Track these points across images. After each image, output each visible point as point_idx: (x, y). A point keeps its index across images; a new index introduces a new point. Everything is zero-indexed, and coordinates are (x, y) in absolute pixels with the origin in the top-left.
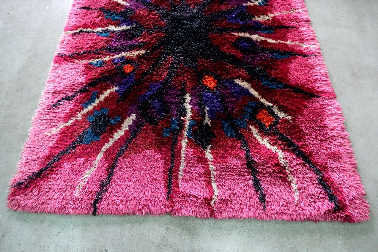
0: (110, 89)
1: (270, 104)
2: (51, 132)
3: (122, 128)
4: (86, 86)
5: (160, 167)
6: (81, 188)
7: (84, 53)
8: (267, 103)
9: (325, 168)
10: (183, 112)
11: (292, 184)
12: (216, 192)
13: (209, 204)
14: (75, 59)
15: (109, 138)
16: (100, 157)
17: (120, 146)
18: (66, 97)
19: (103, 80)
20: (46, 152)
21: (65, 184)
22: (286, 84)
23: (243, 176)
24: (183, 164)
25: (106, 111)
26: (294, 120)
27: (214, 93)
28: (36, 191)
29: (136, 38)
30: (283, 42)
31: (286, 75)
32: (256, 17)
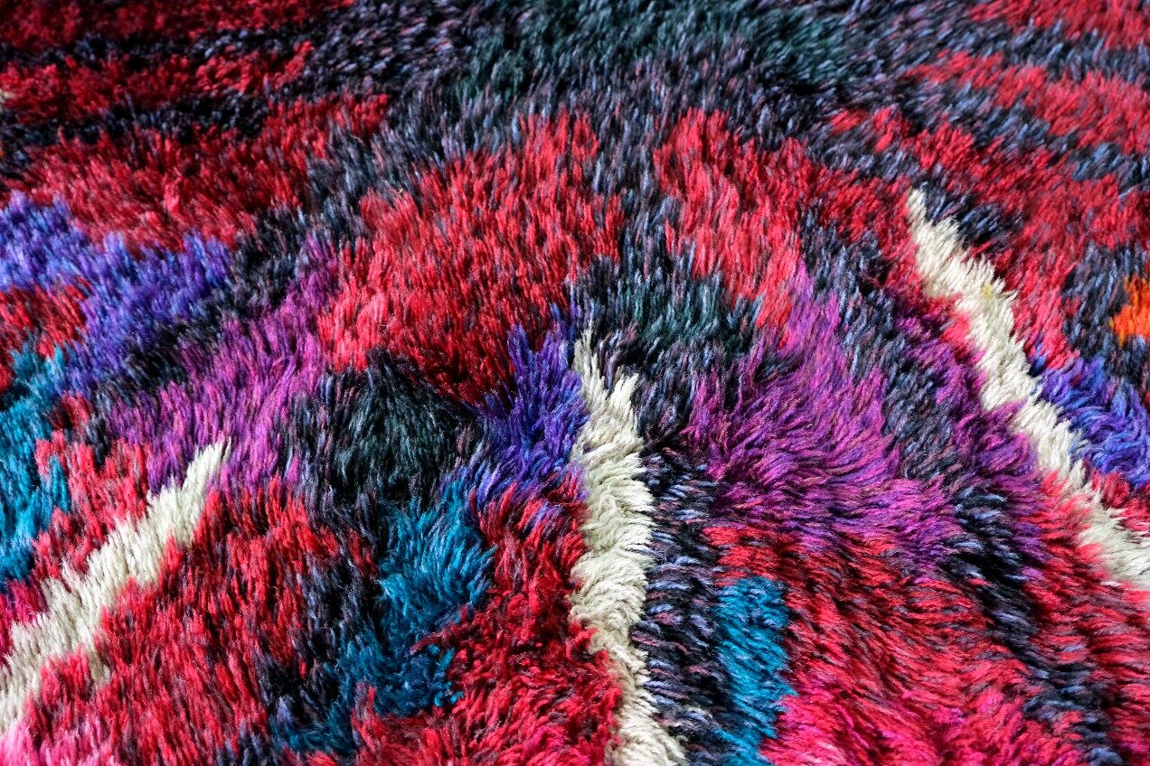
29: (760, 314)
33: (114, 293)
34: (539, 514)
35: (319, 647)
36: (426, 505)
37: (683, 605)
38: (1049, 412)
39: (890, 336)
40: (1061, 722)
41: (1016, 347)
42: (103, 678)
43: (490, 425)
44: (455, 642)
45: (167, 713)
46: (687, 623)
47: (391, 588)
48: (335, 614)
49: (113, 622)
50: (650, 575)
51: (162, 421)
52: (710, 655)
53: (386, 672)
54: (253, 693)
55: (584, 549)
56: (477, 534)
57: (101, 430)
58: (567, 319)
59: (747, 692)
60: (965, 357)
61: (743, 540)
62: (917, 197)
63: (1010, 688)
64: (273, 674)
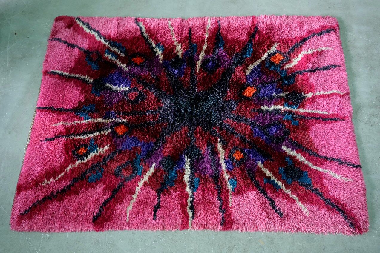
0: (261, 169)
1: (266, 54)
2: (306, 211)
3: (295, 156)
4: (260, 189)
5: (322, 127)
6: (346, 178)
7: (220, 199)
8: (266, 56)
9: (310, 31)
10: (278, 111)
11: (323, 50)
12: (335, 91)
13: (343, 95)
14: (227, 207)
15: (304, 165)
16: (320, 169)
17: (310, 155)
18: (271, 206)
19: (252, 175)
20: (324, 211)
21: (346, 190)
22: (249, 42)
23: (321, 75)
24: (318, 112)
25: (281, 170)
26: (278, 42)
27: (260, 89)
28: (354, 211)
29: (202, 152)
30: (206, 39)
31: (240, 41)
32: (178, 54)
33: (143, 147)
34: (181, 171)
35: (165, 181)
36: (172, 170)
37: (192, 179)
38: (224, 164)
39: (213, 156)
40: (217, 189)
41: (224, 157)
42: (149, 183)
43: (178, 163)
44: (175, 181)
45: (154, 186)
46: (192, 181)
47: (170, 177)
48: (166, 179)
49: (149, 179)
50: (190, 177)
51: (149, 161)
52: (193, 183)
53: (170, 183)
54: (160, 185)
55: (184, 174)
56: (176, 173)
57: (145, 162)
58: (184, 152)
59: (196, 186)
60: (219, 158)
61: (197, 174)
62: (219, 139)
63: (214, 187)
64: (162, 183)
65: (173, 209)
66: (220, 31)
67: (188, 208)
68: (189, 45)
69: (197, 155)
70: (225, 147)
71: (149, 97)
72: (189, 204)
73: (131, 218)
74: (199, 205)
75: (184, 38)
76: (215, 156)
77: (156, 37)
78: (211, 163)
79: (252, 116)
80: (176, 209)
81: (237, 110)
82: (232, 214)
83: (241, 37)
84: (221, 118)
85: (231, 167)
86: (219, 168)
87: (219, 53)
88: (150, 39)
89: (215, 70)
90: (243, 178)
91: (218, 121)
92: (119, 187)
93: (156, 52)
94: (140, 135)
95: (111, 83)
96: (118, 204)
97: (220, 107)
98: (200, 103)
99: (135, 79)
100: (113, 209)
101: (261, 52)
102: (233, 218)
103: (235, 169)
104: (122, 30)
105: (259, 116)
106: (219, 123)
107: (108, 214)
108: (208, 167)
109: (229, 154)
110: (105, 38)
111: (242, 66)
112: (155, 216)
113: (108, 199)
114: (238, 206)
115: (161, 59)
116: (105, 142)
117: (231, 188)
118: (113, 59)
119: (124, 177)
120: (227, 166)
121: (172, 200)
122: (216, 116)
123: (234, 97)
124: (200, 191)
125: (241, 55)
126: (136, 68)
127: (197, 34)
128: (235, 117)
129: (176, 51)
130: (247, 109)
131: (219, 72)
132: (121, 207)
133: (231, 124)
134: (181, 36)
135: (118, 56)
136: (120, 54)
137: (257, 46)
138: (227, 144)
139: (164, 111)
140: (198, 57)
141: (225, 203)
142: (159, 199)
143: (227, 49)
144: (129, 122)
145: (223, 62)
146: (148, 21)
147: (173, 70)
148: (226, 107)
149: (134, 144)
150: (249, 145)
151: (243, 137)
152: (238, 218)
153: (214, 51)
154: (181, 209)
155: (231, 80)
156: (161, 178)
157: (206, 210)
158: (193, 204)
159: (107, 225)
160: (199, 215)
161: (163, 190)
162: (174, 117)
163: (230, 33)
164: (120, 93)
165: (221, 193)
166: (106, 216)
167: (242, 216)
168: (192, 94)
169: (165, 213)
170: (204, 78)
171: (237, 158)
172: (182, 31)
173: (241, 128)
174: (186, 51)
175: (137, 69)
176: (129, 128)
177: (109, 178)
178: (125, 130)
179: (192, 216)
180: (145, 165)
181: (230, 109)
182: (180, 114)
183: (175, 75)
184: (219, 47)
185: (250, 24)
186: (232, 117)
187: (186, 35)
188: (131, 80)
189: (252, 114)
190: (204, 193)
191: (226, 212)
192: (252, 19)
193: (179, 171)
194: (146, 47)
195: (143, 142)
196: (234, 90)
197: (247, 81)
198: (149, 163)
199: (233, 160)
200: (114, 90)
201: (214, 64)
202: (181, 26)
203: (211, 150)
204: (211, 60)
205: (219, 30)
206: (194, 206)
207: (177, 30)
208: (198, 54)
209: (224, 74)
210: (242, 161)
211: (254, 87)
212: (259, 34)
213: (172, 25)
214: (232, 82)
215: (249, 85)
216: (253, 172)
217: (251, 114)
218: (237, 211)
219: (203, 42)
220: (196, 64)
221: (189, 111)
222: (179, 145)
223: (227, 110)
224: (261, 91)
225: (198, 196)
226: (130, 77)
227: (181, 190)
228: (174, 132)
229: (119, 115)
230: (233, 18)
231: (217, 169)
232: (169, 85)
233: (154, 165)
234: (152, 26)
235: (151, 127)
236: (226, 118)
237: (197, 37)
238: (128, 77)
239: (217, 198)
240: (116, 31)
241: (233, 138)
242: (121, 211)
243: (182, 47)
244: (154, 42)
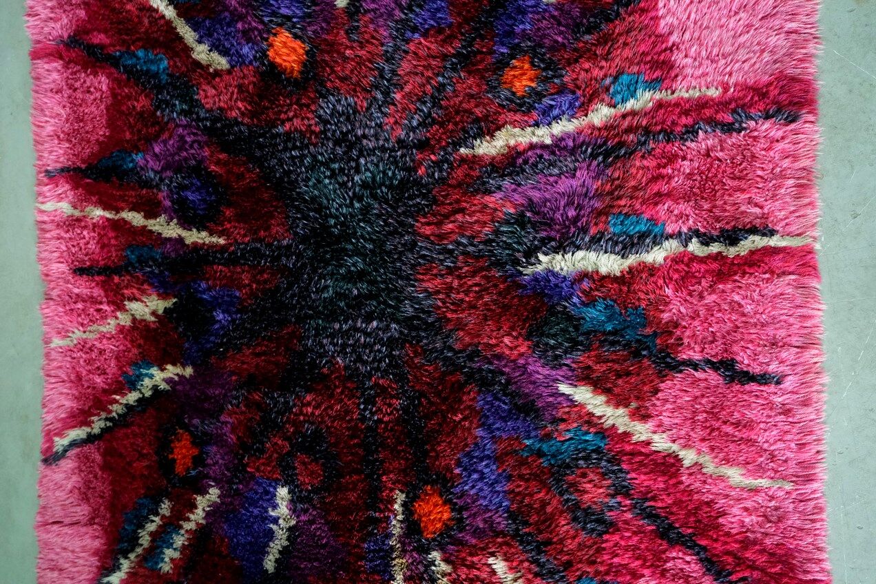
7: (692, 131)
14: (720, 103)
19: (595, 16)
27: (274, 14)
29: (512, 211)
30: (108, 215)
31: (114, 95)
32: (160, 312)
33: (498, 429)
34: (586, 285)
35: (627, 345)
36: (584, 319)
37: (616, 243)
38: (554, 124)
39: (523, 171)
40: (652, 145)
41: (529, 130)
42: (634, 405)
43: (555, 299)
44: (626, 308)
45: (644, 384)
46: (621, 242)
47: (609, 328)
48: (618, 342)
49: (617, 406)
50: (606, 252)
51: (550, 405)
52: (631, 237)
54: (640, 362)
55: (597, 272)
56: (591, 302)
57: (552, 423)
58: (512, 276)
59: (643, 228)
60: (532, 147)
61: (596, 224)
62: (463, 150)
63: (643, 157)
64: (634, 357)
65: (736, 307)
66: (79, 168)
67: (732, 252)
68: (131, 276)
69: (523, 228)
70: (489, 128)
71: (313, 414)
72: (715, 248)
73: (776, 472)
74: (717, 212)
75: (106, 291)
76: (526, 162)
77: (104, 391)
78: (551, 175)
79: (373, 37)
80: (737, 298)
81: (355, 91)
82: (751, 82)
83: (98, 95)
84: (383, 149)
85: (565, 99)
86: (571, 144)
87: (156, 168)
88: (110, 412)
89: (215, 177)
90: (609, 53)
91: (395, 157)
92: (652, 516)
93: (155, 388)
94: (450, 443)
95: (262, 551)
96: (721, 520)
97: (345, 153)
98: (331, 226)
99: (247, 465)
100: (741, 542)
101: (150, 22)
102: (766, 78)
103: (571, 86)
104: (82, 511)
105: (374, 10)
106: (403, 156)
107: (762, 560)
108: (564, 185)
109: (515, 111)
110: (106, 569)
111: (199, 84)
112: (763, 379)
113: (701, 560)
114: (717, 62)
115: (179, 370)
116: (476, 573)
117: (648, 95)
118: (179, 541)
119: (613, 496)
120: (564, 113)
121: (698, 316)
122: (377, 166)
123: (308, 106)
124: (662, 209)
125: (160, 88)
126: (209, 461)
127: (92, 246)
128: (379, 96)
129: (153, 319)
130: (348, 58)
131: (218, 163)
132: (735, 511)
133: (404, 109)
134: (101, 303)
135: (172, 525)
136: (163, 517)
137: (127, 35)
138: (477, 120)
139: (359, 359)
140: (170, 239)
141: (708, 112)
142: (696, 367)
143: (139, 140)
144: (405, 484)
145: (186, 150)
146: (50, 418)
147: (217, 326)
148: (342, 132)
149: (487, 466)
150: (482, 37)
151: (453, 64)
152: (766, 57)
153: (147, 184)
154: (737, 278)
155: (246, 120)
156: (613, 361)
157: (736, 183)
158: (715, 233)
159: (810, 566)
160: (757, 210)
161: (661, 351)
162: (381, 321)
163: (87, 132)
164: (298, 517)
165: (666, 131)
166: (773, 570)
167: (758, 44)
168: (299, 256)
169: (751, 341)
170: (241, 217)
171: (531, 80)
172: (84, 301)
173: (416, 74)
174: (151, 285)
175: (215, 454)
176: (426, 483)
177: (617, 555)
178: (436, 499)
179: (764, 235)
180: (563, 420)
181: (350, 116)
182: (370, 296)
183: (233, 321)
184: (132, 170)
185: (55, 64)
186: (380, 107)
187: (97, 284)
188: (252, 477)
189: (367, 36)
190: (669, 195)
191: (743, 107)
192: (39, 58)
193: (584, 292)
194: (140, 426)
195: (479, 432)
196: (282, 106)
197: (251, 63)
198: (555, 407)
199: (540, 96)
200: (288, 539)
201: (192, 184)
202: (69, 301)
203: (503, 176)
204: (178, 193)
205: (77, 170)
206: (722, 230)
207: (79, 315)
208: (159, 239)
209: (225, 147)
210: (542, 60)
211: (271, 38)
212: (87, 32)
213: (63, 333)
214: (252, 115)
215: (265, 55)
216: (583, 15)
217: (368, 41)
218: (737, 65)
219: (120, 226)
220: (196, 247)
221: (361, 266)
222: (487, 299)
223: (353, 130)
224: (284, 11)
225: (680, 216)
226: (240, 482)
227: (661, 282)
228: (439, 320)
229: (376, 521)
230: (39, 126)
231: (573, 152)
232: (270, 339)
233: (564, 388)
234: (68, 404)
235: (420, 404)
236: (383, 131)
237: (102, 248)
238: (241, 486)
239: (688, 143)
240: (84, 530)
241: (457, 100)
242: (746, 509)
243: (137, 300)
244: (123, 395)
